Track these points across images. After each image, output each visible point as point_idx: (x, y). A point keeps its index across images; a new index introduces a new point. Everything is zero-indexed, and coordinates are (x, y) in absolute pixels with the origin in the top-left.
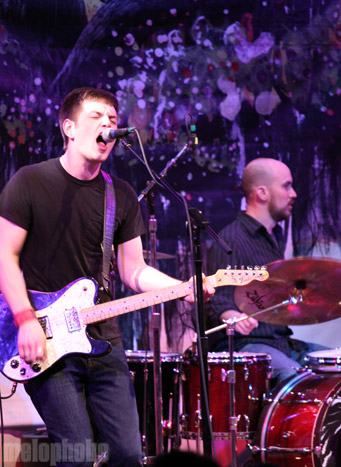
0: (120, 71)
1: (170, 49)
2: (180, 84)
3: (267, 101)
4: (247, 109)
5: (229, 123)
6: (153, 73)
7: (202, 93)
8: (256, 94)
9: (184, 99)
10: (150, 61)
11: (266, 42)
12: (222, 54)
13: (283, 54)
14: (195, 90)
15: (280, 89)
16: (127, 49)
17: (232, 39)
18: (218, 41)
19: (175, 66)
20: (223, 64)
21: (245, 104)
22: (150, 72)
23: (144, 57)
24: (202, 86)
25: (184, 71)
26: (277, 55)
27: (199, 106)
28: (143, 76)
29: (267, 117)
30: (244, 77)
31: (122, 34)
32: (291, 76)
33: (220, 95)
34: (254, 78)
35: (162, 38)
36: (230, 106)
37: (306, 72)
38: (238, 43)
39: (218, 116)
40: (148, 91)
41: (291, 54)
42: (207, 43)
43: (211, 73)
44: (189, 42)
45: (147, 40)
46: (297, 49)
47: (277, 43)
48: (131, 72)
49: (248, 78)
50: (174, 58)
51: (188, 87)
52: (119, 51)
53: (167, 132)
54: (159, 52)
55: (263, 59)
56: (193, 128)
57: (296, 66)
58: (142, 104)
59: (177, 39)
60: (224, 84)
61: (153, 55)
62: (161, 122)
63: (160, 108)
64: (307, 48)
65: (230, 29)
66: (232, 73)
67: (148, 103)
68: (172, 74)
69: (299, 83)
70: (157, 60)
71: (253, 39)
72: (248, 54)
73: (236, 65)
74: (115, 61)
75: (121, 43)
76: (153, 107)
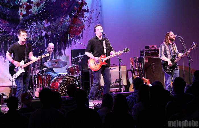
0: (26, 28)
1: (34, 25)
2: (35, 30)
3: (49, 33)
4: (46, 35)
5: (43, 37)
6: (31, 29)
7: (39, 32)
8: (48, 32)
9: (36, 33)
10: (31, 27)
11: (49, 24)
12: (42, 26)
13: (52, 25)
14: (38, 31)
15: (51, 31)
16: (27, 25)
18: (41, 23)
19: (35, 27)
20: (42, 27)
21: (46, 34)
22: (30, 28)
23: (30, 26)
25: (36, 28)
27: (38, 34)
28: (30, 29)
29: (49, 36)
31: (26, 22)
32: (53, 29)
33: (42, 32)
34: (47, 29)
35: (32, 23)
36: (43, 34)
37: (55, 29)
38: (45, 24)
39: (41, 36)
40: (30, 32)
41: (53, 26)
42: (40, 24)
43: (40, 29)
44: (37, 24)
45: (30, 23)
46: (54, 25)
47: (51, 24)
48: (27, 29)
49: (46, 29)
50: (34, 26)
51: (37, 31)
52: (25, 25)
53: (33, 38)
54: (32, 25)
55: (49, 26)
56: (38, 37)
57: (54, 27)
58: (29, 34)
59: (35, 23)
60: (42, 31)
61: (31, 26)
62: (32, 37)
63: (32, 34)
64: (56, 25)
65: (43, 22)
66: (44, 29)
67: (30, 34)
68: (34, 29)
69: (54, 30)
70: (32, 27)
71: (47, 23)
72: (46, 26)
73: (44, 27)
74: (25, 27)
75: (26, 24)
76: (31, 34)
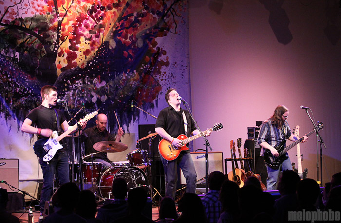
0: (66, 90)
1: (79, 82)
2: (81, 93)
3: (104, 98)
4: (99, 100)
5: (94, 103)
6: (75, 91)
7: (87, 96)
8: (101, 96)
9: (82, 97)
10: (74, 87)
11: (104, 83)
12: (92, 86)
14: (85, 95)
15: (107, 95)
16: (68, 84)
17: (95, 82)
18: (91, 82)
19: (80, 89)
20: (93, 88)
21: (98, 98)
22: (74, 90)
23: (72, 86)
24: (87, 94)
25: (82, 90)
26: (107, 86)
27: (86, 99)
28: (72, 91)
29: (104, 102)
30: (98, 92)
31: (67, 80)
32: (110, 92)
33: (92, 96)
34: (101, 92)
35: (77, 82)
36: (94, 100)
37: (114, 91)
38: (97, 83)
39: (91, 101)
40: (73, 95)
41: (110, 86)
42: (89, 83)
43: (90, 91)
44: (84, 83)
45: (73, 82)
46: (112, 85)
47: (107, 83)
48: (69, 90)
49: (99, 92)
50: (80, 86)
52: (66, 85)
53: (78, 105)
54: (76, 85)
55: (104, 87)
56: (83, 104)
57: (111, 89)
58: (71, 98)
59: (81, 82)
60: (93, 94)
61: (75, 86)
62: (76, 103)
63: (76, 99)
64: (114, 85)
65: (95, 80)
66: (95, 91)
67: (73, 98)
68: (79, 91)
69: (112, 94)
70: (76, 87)
71: (101, 82)
72: (99, 86)
73: (96, 89)
74: (65, 87)
75: (66, 82)
